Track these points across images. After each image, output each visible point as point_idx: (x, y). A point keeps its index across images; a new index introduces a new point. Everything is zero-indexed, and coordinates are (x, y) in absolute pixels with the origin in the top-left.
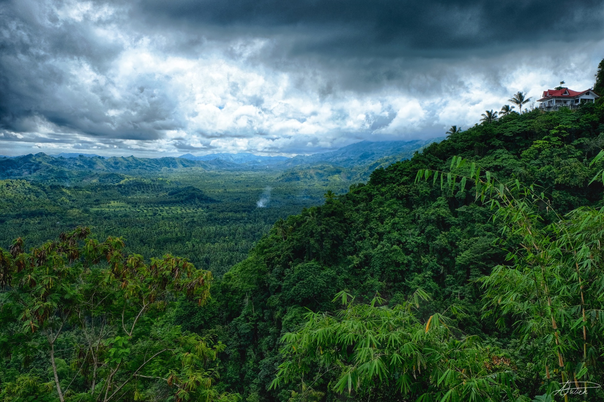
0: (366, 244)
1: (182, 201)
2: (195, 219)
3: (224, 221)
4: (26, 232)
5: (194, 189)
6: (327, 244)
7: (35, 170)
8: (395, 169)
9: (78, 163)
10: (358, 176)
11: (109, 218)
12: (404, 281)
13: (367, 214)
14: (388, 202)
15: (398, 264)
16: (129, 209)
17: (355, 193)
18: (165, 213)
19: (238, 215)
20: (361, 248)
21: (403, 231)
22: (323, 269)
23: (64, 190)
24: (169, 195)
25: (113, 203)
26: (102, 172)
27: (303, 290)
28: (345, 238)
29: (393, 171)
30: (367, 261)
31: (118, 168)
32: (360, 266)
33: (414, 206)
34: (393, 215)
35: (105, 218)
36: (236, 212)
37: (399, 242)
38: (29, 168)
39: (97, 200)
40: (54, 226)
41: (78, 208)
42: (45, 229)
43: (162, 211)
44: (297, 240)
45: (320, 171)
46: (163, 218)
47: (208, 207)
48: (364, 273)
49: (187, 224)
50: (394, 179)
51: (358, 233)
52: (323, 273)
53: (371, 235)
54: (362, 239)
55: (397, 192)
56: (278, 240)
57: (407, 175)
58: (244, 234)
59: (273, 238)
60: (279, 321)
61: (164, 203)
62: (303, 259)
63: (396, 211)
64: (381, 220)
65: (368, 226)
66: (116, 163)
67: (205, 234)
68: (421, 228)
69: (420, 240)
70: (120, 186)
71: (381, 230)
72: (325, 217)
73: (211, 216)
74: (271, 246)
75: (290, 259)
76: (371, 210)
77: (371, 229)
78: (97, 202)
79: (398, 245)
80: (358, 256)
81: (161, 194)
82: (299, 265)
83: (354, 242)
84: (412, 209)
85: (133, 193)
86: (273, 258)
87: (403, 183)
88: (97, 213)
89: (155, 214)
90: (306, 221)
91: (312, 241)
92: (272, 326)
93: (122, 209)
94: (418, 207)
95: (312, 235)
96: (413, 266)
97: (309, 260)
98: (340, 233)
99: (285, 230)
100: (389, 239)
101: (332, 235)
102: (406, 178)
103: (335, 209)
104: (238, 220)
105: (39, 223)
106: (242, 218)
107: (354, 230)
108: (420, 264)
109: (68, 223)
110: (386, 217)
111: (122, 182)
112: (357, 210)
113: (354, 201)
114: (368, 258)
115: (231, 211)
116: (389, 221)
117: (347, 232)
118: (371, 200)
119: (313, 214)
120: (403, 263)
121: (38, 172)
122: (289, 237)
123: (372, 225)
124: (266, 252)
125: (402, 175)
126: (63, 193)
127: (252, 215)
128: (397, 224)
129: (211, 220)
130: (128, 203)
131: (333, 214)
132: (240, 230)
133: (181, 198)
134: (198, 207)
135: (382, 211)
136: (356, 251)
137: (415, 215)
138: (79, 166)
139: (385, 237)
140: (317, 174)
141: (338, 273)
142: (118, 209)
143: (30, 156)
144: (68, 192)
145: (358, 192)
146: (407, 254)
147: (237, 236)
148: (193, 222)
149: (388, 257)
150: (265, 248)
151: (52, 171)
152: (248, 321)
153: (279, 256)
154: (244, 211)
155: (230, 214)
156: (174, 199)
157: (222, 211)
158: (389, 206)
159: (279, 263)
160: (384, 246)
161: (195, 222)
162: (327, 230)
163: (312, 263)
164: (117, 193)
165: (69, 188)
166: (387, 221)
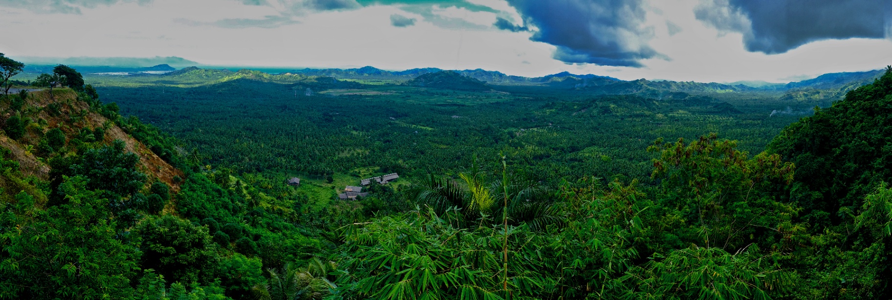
0: (845, 140)
1: (720, 112)
2: (728, 124)
3: (746, 126)
4: (634, 126)
5: (728, 104)
6: (817, 141)
7: (639, 89)
8: (862, 91)
9: (663, 85)
10: (834, 95)
11: (677, 120)
12: (870, 163)
13: (845, 121)
14: (858, 113)
15: (865, 153)
16: (690, 115)
17: (836, 107)
18: (711, 119)
19: (756, 122)
20: (841, 143)
21: (868, 132)
22: (816, 158)
23: (655, 102)
24: (714, 107)
25: (681, 111)
26: (674, 91)
27: (804, 172)
28: (830, 137)
29: (860, 92)
30: (845, 151)
31: (684, 89)
32: (841, 154)
33: (875, 115)
34: (861, 122)
35: (676, 120)
36: (754, 120)
37: (866, 138)
38: (637, 88)
39: (671, 109)
40: (649, 123)
41: (662, 113)
42: (644, 125)
43: (709, 117)
44: (797, 139)
45: (805, 93)
46: (710, 123)
47: (736, 116)
48: (844, 159)
49: (722, 127)
50: (861, 97)
51: (839, 133)
52: (816, 160)
53: (848, 135)
54: (842, 136)
55: (863, 106)
56: (785, 139)
57: (870, 95)
58: (760, 134)
59: (782, 138)
60: (788, 191)
61: (710, 113)
62: (802, 152)
63: (863, 118)
64: (854, 124)
65: (845, 129)
66: (683, 86)
67: (734, 134)
68: (880, 129)
69: (879, 136)
70: (685, 101)
71: (854, 131)
72: (815, 123)
73: (738, 122)
74: (781, 143)
75: (793, 152)
76: (847, 118)
77: (847, 131)
78: (672, 110)
79: (865, 140)
80: (839, 148)
81: (709, 107)
82: (800, 156)
83: (836, 140)
84: (874, 117)
85: (692, 106)
86: (783, 151)
87: (868, 100)
88: (671, 117)
89: (704, 120)
90: (802, 126)
91: (807, 140)
92: (782, 194)
93: (686, 115)
94: (878, 115)
95: (807, 136)
96: (876, 153)
97: (806, 152)
98: (826, 133)
99: (789, 132)
100: (859, 137)
101: (820, 135)
102: (868, 96)
103: (822, 118)
104: (755, 125)
105: (641, 121)
106: (758, 124)
107: (836, 131)
108: (880, 152)
109: (656, 122)
110: (856, 122)
111: (687, 98)
112: (838, 119)
113: (835, 112)
114: (846, 149)
115: (751, 119)
116: (859, 126)
117: (832, 133)
118: (847, 111)
119: (807, 122)
120: (869, 152)
121: (641, 91)
122: (792, 137)
123: (848, 128)
124: (778, 147)
125: (866, 95)
126: (654, 104)
127: (765, 122)
128: (864, 126)
129: (738, 125)
130: (689, 112)
131: (820, 121)
132: (757, 132)
133: (720, 110)
134: (730, 117)
135: (854, 119)
136: (838, 145)
137: (876, 121)
138: (664, 87)
139: (856, 135)
140: (804, 94)
141: (826, 160)
142: (683, 115)
143: (638, 80)
144: (657, 103)
145: (838, 106)
146: (872, 146)
147: (755, 135)
148: (727, 125)
149: (860, 149)
150: (777, 144)
151: (649, 90)
152: (766, 191)
153: (786, 150)
154: (760, 119)
155: (750, 121)
156: (716, 110)
157: (745, 119)
158: (858, 115)
159: (786, 154)
160: (856, 141)
161: (728, 126)
162: (817, 132)
163: (808, 154)
164: (683, 105)
165: (657, 101)
166: (857, 125)
